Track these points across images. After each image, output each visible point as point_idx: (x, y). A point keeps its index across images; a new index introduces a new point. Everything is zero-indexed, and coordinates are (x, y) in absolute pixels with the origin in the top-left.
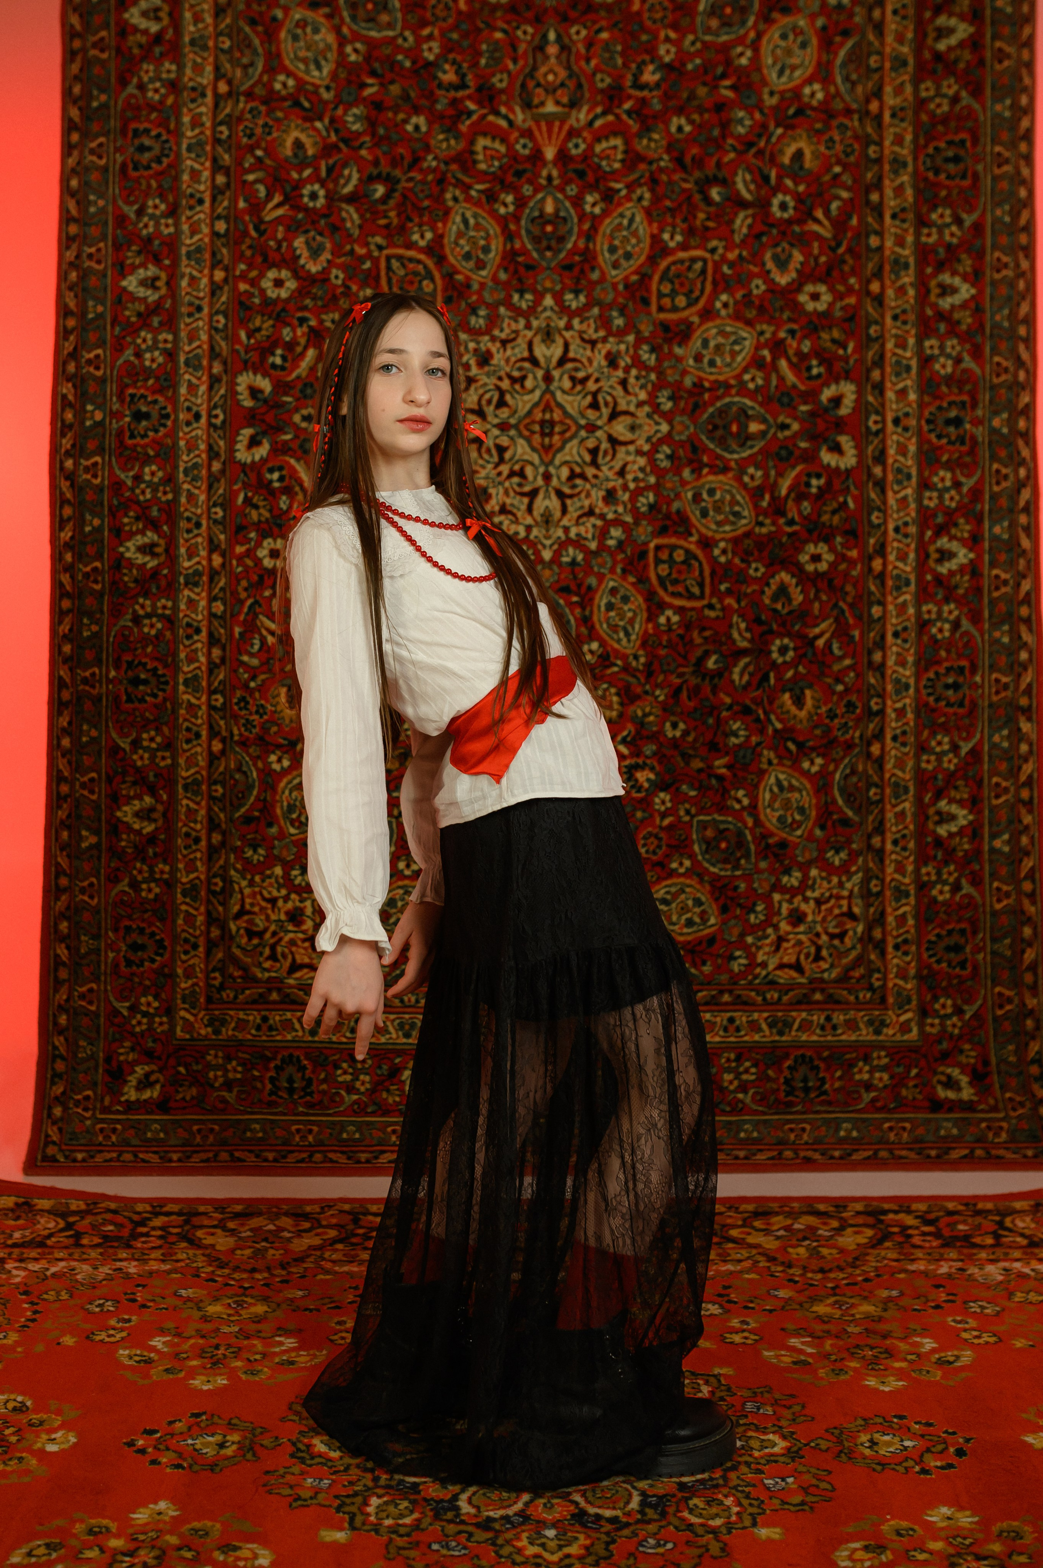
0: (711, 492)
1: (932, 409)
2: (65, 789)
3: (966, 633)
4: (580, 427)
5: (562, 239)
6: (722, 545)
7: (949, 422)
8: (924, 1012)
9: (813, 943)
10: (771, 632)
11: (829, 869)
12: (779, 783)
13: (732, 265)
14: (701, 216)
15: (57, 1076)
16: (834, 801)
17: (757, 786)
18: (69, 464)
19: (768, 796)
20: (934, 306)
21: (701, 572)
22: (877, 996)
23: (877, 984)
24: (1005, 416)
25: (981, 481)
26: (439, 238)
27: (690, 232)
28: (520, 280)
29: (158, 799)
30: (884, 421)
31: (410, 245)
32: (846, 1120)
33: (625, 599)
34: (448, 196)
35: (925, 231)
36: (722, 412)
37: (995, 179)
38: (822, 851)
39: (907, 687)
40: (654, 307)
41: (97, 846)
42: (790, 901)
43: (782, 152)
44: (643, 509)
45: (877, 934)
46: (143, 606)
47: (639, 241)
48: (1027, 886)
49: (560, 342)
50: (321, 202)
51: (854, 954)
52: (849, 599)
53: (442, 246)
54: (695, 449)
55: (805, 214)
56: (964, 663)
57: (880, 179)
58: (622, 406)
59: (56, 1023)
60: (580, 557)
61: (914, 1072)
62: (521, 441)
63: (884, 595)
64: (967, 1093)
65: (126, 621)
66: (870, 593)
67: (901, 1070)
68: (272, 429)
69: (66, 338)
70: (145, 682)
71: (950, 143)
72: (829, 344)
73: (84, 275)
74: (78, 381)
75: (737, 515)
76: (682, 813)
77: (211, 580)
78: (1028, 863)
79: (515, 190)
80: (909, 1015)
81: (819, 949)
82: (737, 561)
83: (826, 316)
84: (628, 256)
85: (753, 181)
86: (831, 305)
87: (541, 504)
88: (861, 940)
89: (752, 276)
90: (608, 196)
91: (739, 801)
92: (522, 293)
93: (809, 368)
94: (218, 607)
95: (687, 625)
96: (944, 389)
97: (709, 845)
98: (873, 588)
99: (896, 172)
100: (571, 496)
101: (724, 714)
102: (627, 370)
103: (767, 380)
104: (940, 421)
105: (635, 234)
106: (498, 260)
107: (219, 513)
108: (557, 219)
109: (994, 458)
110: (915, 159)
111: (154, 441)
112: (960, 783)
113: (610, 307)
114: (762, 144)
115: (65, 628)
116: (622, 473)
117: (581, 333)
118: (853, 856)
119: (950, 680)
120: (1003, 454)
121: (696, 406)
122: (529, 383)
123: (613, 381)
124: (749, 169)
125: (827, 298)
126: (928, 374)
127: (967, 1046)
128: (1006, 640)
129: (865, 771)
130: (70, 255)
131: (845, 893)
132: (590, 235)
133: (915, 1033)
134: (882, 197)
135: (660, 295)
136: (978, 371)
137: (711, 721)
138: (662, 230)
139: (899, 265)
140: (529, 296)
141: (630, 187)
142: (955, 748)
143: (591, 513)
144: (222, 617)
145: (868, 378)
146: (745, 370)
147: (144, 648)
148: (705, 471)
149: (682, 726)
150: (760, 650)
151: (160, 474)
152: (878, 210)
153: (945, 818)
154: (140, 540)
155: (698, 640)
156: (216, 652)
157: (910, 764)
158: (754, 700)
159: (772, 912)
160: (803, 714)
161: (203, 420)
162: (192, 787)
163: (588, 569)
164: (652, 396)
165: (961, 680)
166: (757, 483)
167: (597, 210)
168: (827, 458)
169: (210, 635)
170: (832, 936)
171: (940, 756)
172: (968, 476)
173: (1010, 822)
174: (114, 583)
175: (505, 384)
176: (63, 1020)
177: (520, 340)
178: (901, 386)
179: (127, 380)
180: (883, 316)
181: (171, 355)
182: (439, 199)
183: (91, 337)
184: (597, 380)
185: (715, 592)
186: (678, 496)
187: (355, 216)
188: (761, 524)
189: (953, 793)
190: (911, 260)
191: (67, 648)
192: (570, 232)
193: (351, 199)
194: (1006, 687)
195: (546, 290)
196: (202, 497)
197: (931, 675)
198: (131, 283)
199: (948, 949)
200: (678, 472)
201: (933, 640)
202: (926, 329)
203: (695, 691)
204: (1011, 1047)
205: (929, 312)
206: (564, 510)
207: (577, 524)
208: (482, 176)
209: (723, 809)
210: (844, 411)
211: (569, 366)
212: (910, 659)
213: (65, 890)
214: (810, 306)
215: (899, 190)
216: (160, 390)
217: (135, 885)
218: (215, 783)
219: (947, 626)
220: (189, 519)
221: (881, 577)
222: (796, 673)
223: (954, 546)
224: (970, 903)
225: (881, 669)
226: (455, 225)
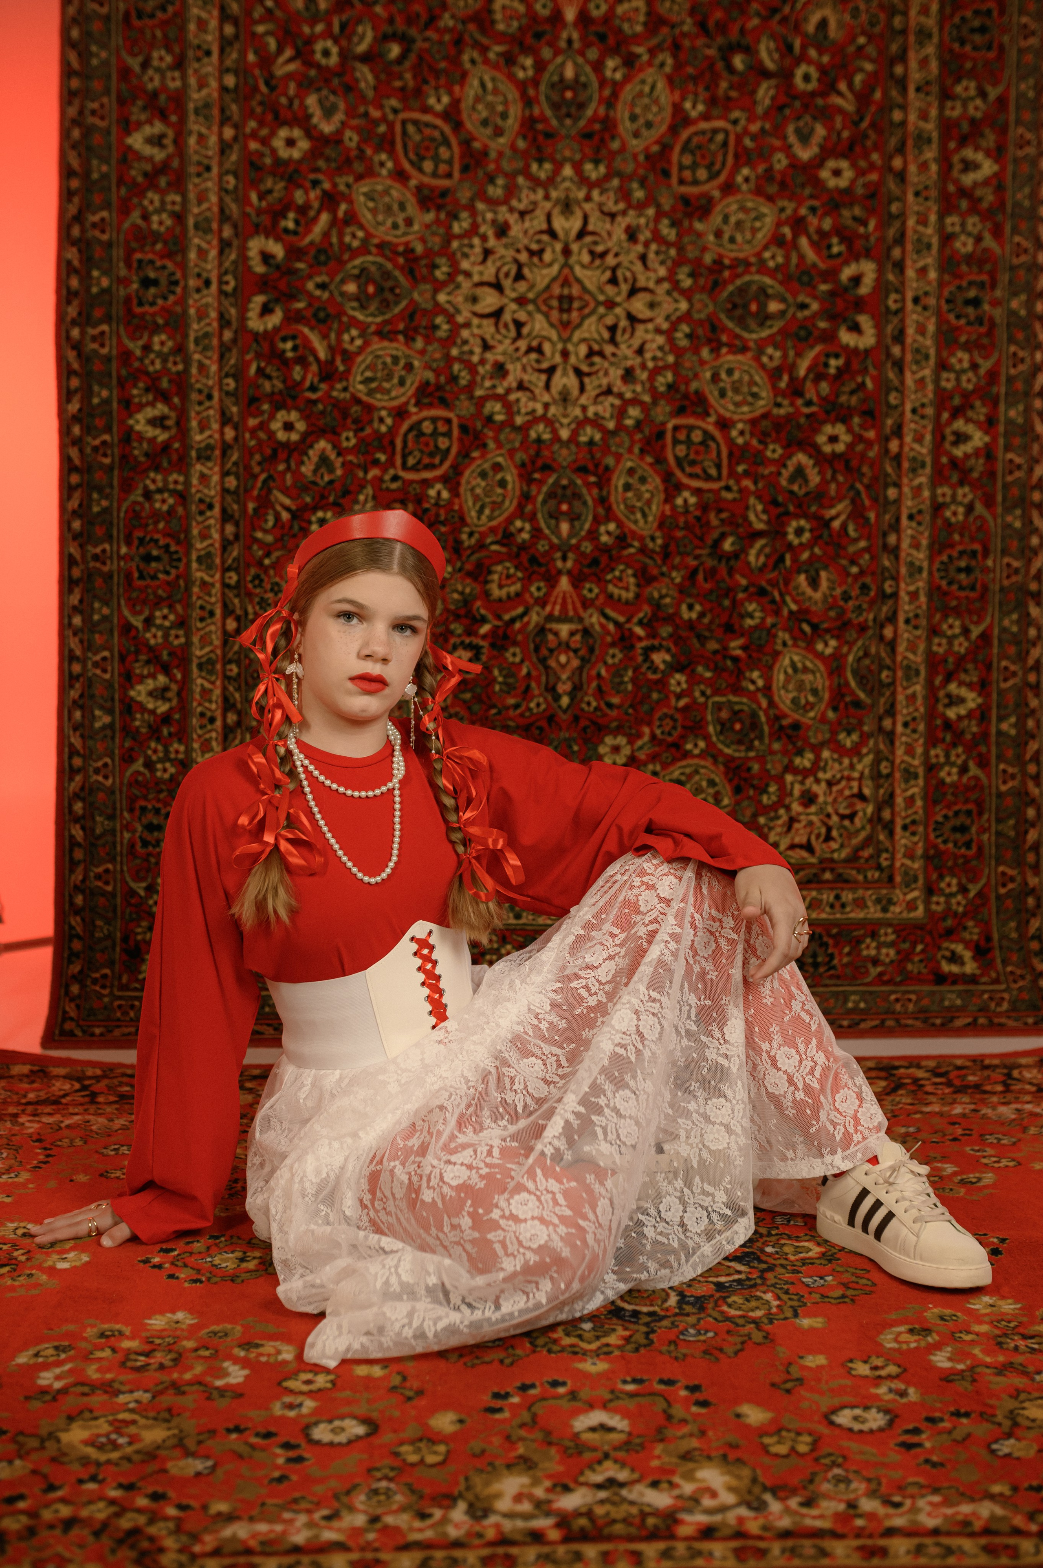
0: (730, 372)
1: (952, 288)
2: (77, 668)
3: (980, 517)
4: (598, 303)
5: (582, 106)
6: (740, 426)
7: (968, 302)
8: (930, 890)
9: (824, 824)
10: (787, 513)
11: (840, 750)
12: (793, 665)
13: (754, 137)
14: (724, 85)
15: (74, 955)
16: (847, 684)
17: (771, 668)
18: (75, 333)
19: (782, 677)
20: (956, 182)
21: (719, 453)
22: (885, 876)
23: (885, 864)
24: (1023, 297)
25: (998, 363)
26: (456, 103)
27: (712, 102)
28: (539, 149)
29: (172, 678)
30: (903, 300)
31: (426, 110)
32: (854, 993)
33: (643, 480)
34: (466, 57)
35: (949, 104)
36: (742, 291)
37: (1021, 51)
38: (834, 733)
39: (920, 570)
40: (674, 180)
41: (111, 726)
42: (802, 783)
43: (806, 20)
44: (662, 389)
45: (886, 814)
46: (154, 481)
47: (661, 109)
48: (1032, 769)
49: (579, 214)
50: (334, 60)
51: (863, 835)
52: (866, 481)
53: (459, 112)
54: (714, 328)
55: (828, 86)
56: (977, 547)
57: (904, 51)
58: (642, 282)
59: (72, 904)
60: (598, 437)
61: (919, 948)
62: (539, 317)
63: (899, 477)
64: (970, 967)
65: (137, 496)
66: (887, 475)
67: (906, 946)
68: (285, 297)
69: (69, 200)
70: (157, 559)
71: (977, 13)
72: (849, 222)
73: (87, 132)
74: (83, 245)
75: (755, 395)
76: (697, 694)
77: (224, 454)
78: (1033, 746)
79: (534, 52)
80: (915, 894)
81: (829, 829)
82: (755, 442)
83: (848, 192)
84: (649, 125)
85: (777, 49)
86: (853, 182)
87: (559, 381)
88: (870, 821)
89: (773, 150)
90: (630, 61)
91: (753, 682)
92: (540, 161)
93: (829, 247)
94: (231, 482)
95: (704, 507)
96: (964, 268)
97: (724, 727)
98: (889, 470)
99: (921, 44)
100: (589, 374)
101: (741, 595)
102: (646, 244)
103: (787, 257)
104: (960, 301)
105: (656, 102)
106: (516, 127)
107: (231, 383)
108: (577, 85)
109: (1011, 340)
110: (941, 29)
111: (163, 308)
112: (970, 666)
113: (630, 178)
114: (787, 9)
115: (74, 504)
116: (640, 351)
117: (600, 205)
118: (865, 738)
119: (963, 564)
120: (1020, 336)
121: (716, 284)
122: (547, 256)
123: (633, 256)
124: (773, 36)
125: (848, 174)
126: (948, 252)
127: (970, 924)
128: (1018, 524)
129: (878, 653)
130: (72, 111)
131: (856, 775)
132: (611, 102)
133: (920, 912)
134: (906, 69)
135: (681, 168)
136: (997, 250)
137: (726, 603)
138: (683, 98)
139: (922, 140)
140: (548, 166)
141: (653, 52)
142: (966, 632)
143: (609, 392)
144: (235, 493)
145: (888, 256)
146: (766, 248)
147: (156, 523)
148: (724, 350)
149: (698, 608)
150: (776, 531)
151: (170, 344)
152: (902, 83)
153: (954, 701)
154: (150, 412)
155: (715, 522)
156: (230, 529)
157: (922, 647)
158: (770, 582)
159: (784, 792)
160: (818, 596)
161: (214, 287)
162: (206, 666)
163: (606, 450)
164: (672, 272)
165: (973, 563)
166: (776, 363)
167: (618, 76)
168: (846, 337)
169: (224, 510)
170: (843, 817)
171: (951, 639)
172: (986, 358)
173: (1017, 705)
174: (125, 458)
175: (523, 257)
176: (79, 900)
177: (538, 212)
178: (921, 264)
179: (134, 245)
180: (904, 193)
181: (179, 218)
182: (455, 61)
183: (96, 199)
184: (616, 255)
185: (732, 473)
186: (696, 376)
187: (370, 77)
188: (778, 405)
189: (963, 676)
190: (935, 135)
191: (77, 525)
192: (590, 99)
193: (366, 58)
194: (1017, 571)
195: (565, 160)
196: (214, 368)
197: (945, 558)
198: (136, 141)
199: (955, 829)
200: (696, 350)
201: (948, 524)
202: (947, 206)
203: (711, 573)
204: (1013, 924)
205: (951, 188)
206: (582, 389)
207: (595, 402)
208: (501, 38)
209: (738, 690)
210: (864, 290)
211: (588, 239)
212: (924, 542)
213: (78, 771)
214: (832, 183)
215: (924, 63)
216: (168, 255)
217: (149, 765)
218: (230, 662)
219: (961, 510)
220: (200, 391)
221: (897, 458)
222: (813, 555)
223: (970, 429)
224: (977, 784)
225: (895, 552)
226: (472, 88)
